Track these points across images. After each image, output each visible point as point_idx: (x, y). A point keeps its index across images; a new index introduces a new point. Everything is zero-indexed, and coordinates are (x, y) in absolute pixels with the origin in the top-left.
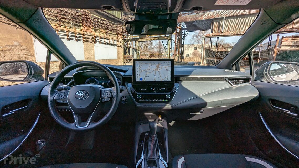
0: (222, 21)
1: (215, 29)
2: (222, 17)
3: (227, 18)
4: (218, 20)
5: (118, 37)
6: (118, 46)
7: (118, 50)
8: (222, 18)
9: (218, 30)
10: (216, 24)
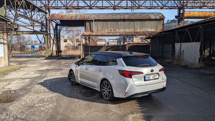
0: (92, 22)
1: (87, 28)
2: (92, 19)
3: (96, 20)
4: (89, 22)
5: (4, 35)
6: (4, 44)
7: (4, 47)
8: (92, 21)
9: (90, 30)
10: (87, 24)
